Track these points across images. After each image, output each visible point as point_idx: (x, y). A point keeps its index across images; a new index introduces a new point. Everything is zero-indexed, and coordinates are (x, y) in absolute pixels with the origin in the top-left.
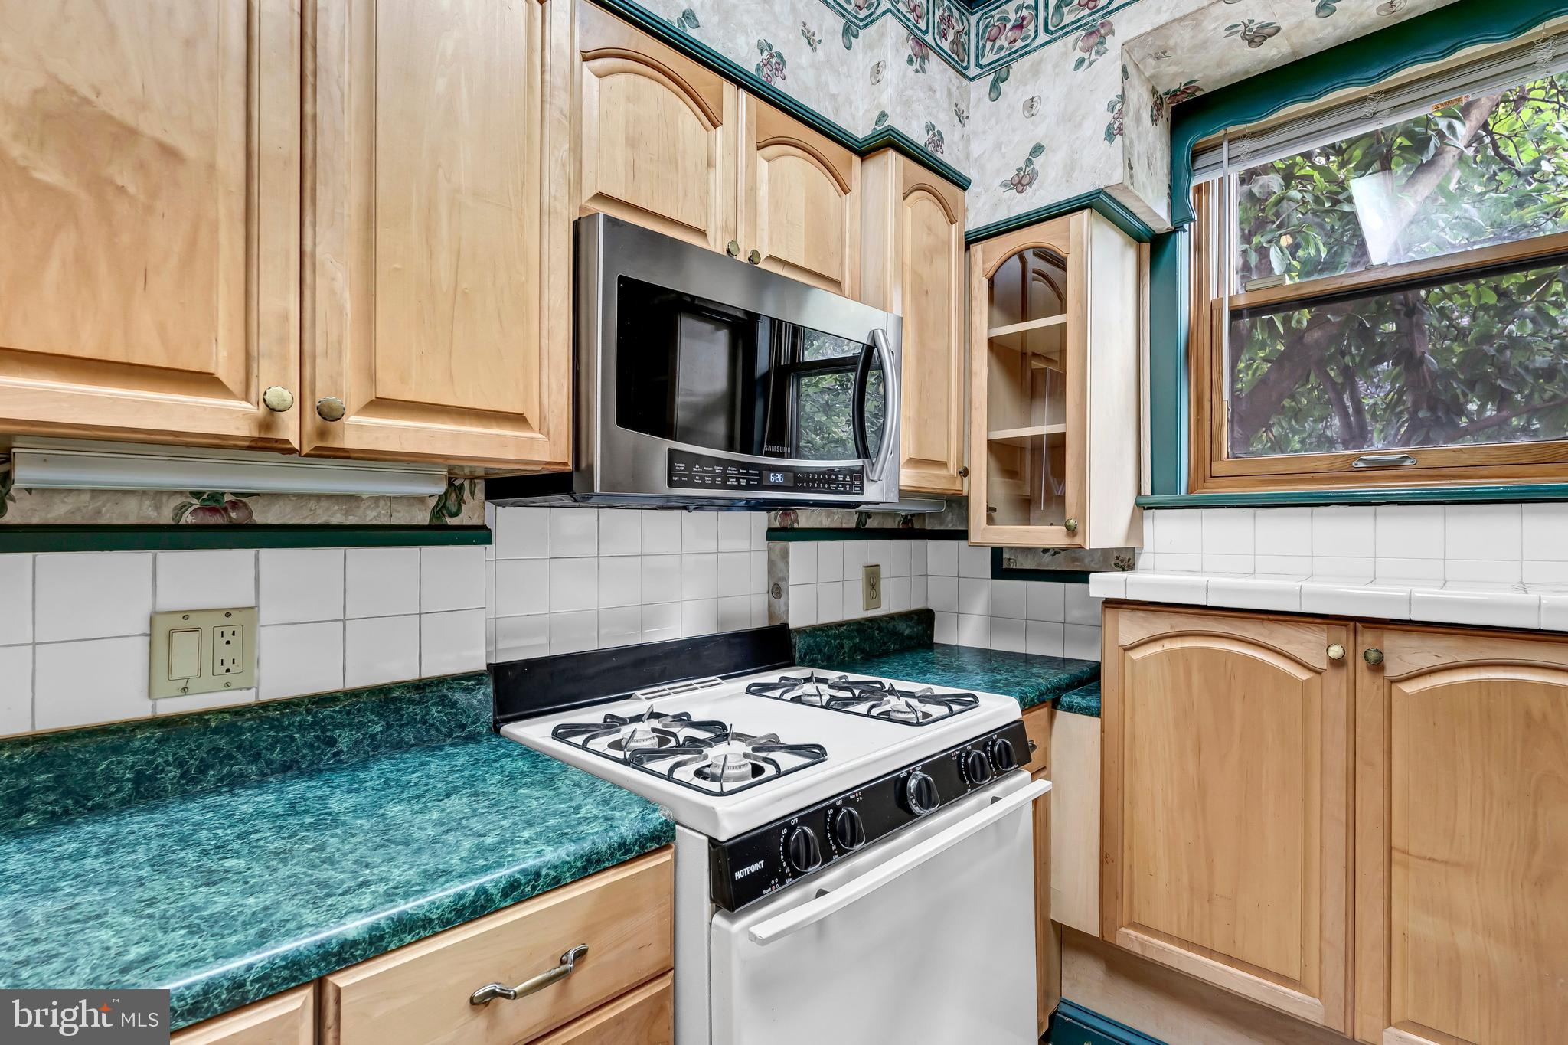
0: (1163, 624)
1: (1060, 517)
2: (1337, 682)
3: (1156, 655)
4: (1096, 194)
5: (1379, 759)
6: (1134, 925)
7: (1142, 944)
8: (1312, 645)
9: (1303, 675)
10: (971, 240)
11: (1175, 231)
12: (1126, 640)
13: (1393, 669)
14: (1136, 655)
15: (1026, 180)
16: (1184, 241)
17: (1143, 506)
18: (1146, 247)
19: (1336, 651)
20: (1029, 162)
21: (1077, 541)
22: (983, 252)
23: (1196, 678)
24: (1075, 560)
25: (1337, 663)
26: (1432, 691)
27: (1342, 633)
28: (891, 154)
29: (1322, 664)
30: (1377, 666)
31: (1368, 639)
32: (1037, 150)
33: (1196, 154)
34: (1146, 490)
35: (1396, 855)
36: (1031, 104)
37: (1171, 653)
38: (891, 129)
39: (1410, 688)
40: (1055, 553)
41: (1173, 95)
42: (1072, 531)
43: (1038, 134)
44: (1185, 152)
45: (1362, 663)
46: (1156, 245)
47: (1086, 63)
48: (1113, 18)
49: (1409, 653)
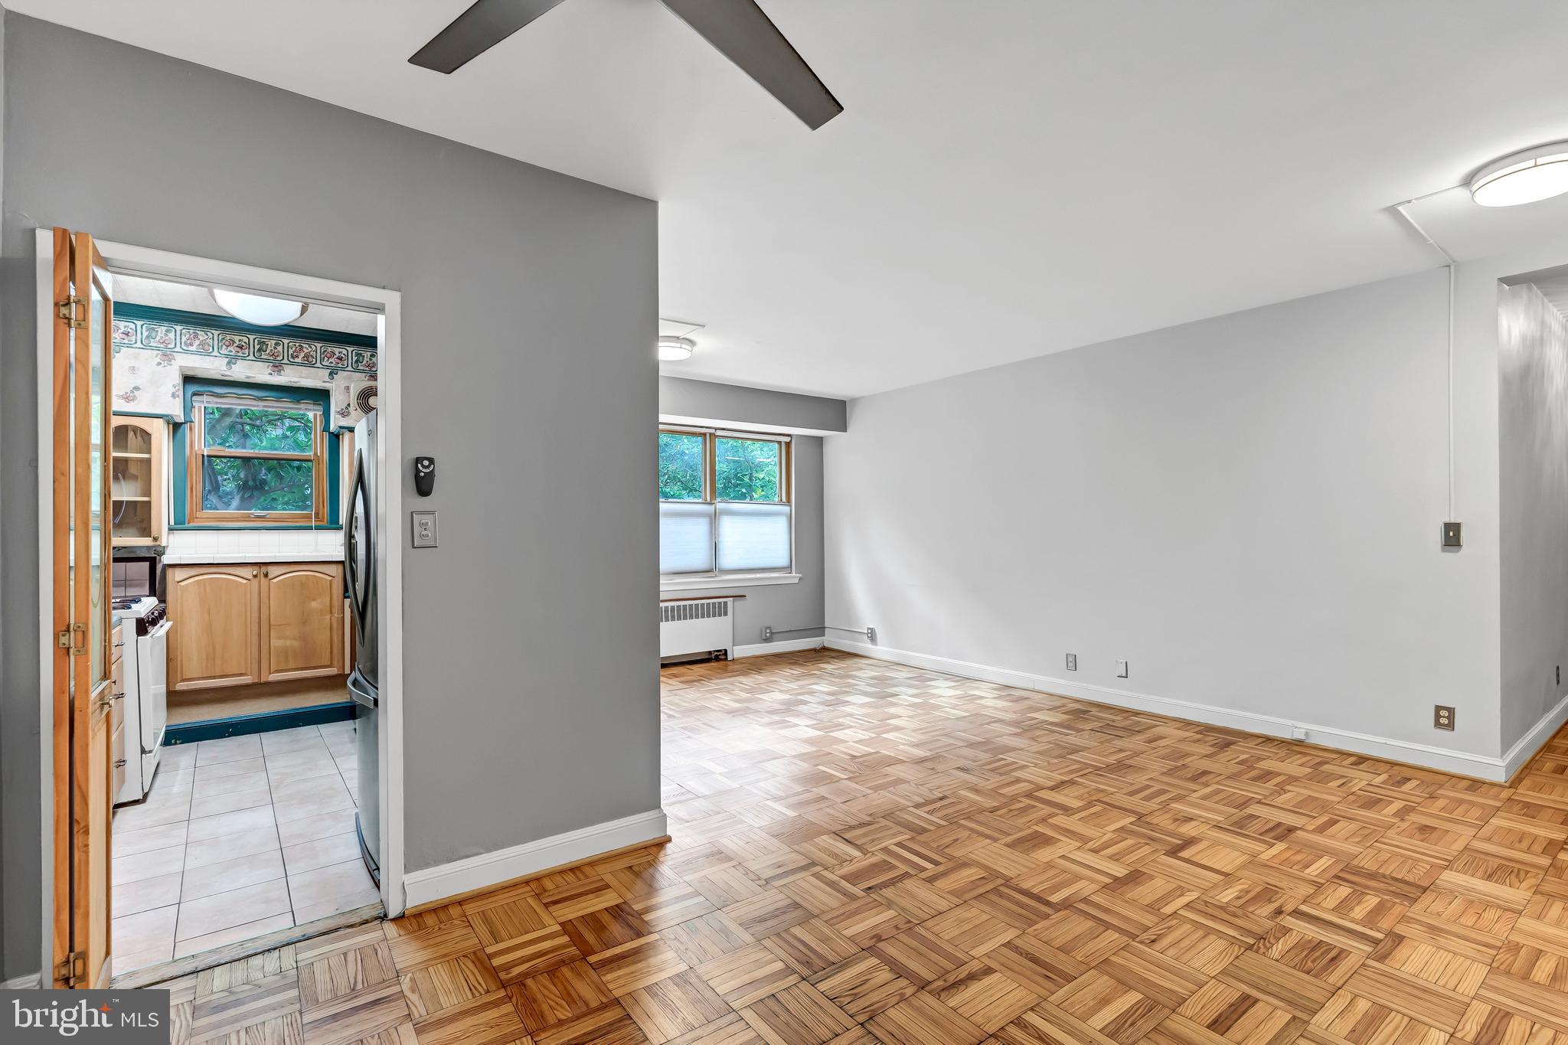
0: (194, 572)
1: (149, 535)
2: (255, 582)
3: (190, 583)
4: (167, 416)
5: (267, 601)
6: (183, 680)
7: (187, 685)
8: (247, 572)
9: (245, 581)
11: (185, 423)
12: (177, 579)
13: (270, 576)
14: (182, 584)
15: (130, 398)
16: (186, 427)
17: (171, 529)
18: (171, 426)
19: (255, 573)
20: (132, 392)
21: (158, 543)
23: (207, 588)
24: (143, 552)
25: (255, 576)
26: (280, 580)
27: (256, 567)
29: (251, 577)
30: (266, 575)
31: (264, 569)
32: (137, 388)
33: (194, 394)
34: (172, 522)
35: (272, 627)
36: (133, 369)
37: (198, 581)
39: (274, 581)
40: (119, 550)
41: (186, 374)
42: (155, 539)
43: (138, 383)
44: (189, 393)
45: (262, 575)
46: (176, 427)
47: (162, 365)
48: (174, 354)
49: (273, 571)
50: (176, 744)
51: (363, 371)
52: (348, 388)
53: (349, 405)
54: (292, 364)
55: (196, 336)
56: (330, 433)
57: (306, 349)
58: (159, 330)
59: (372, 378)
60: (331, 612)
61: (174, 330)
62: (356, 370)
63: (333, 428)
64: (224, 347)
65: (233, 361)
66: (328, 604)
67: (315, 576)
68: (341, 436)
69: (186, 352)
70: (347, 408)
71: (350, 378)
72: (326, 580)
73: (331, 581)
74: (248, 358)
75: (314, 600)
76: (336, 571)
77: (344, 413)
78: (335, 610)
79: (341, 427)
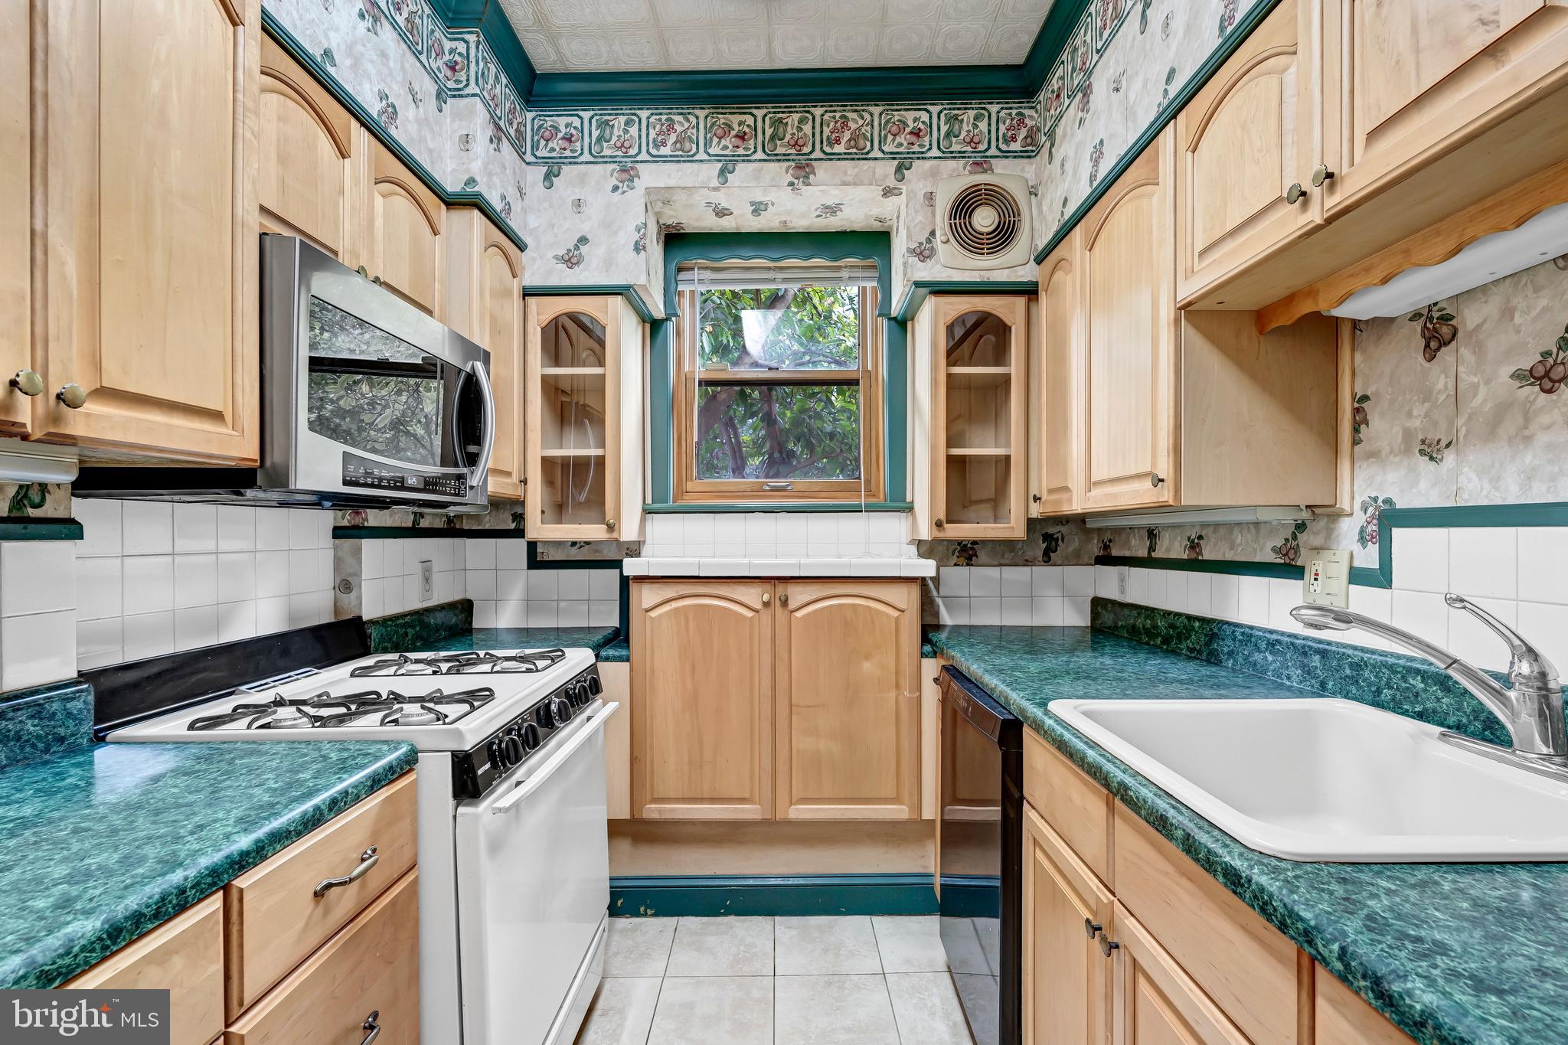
0: (670, 591)
1: (602, 520)
2: (766, 615)
3: (666, 613)
4: (628, 288)
5: (785, 656)
6: (654, 802)
7: (660, 811)
8: (753, 596)
9: (750, 614)
10: (528, 293)
11: (667, 320)
12: (646, 605)
13: (792, 605)
14: (654, 614)
15: (574, 260)
16: (671, 326)
17: (647, 511)
18: (648, 326)
19: (766, 597)
20: (577, 247)
21: (615, 535)
22: (538, 306)
23: (692, 625)
24: (597, 551)
25: (766, 604)
26: (808, 614)
27: (768, 586)
28: (476, 213)
29: (758, 606)
30: (785, 603)
31: (780, 589)
32: (583, 240)
33: (680, 270)
34: (649, 500)
35: (793, 707)
36: (578, 203)
37: (676, 609)
38: (479, 195)
39: (799, 614)
40: (581, 547)
41: (668, 227)
42: (611, 528)
43: (585, 229)
44: (673, 267)
45: (778, 603)
46: (654, 327)
47: (620, 190)
48: (638, 166)
49: (798, 595)
50: (645, 915)
51: (962, 155)
52: (930, 197)
53: (933, 233)
54: (830, 157)
55: (671, 127)
56: (890, 319)
57: (855, 121)
58: (616, 123)
59: (979, 169)
60: (897, 686)
61: (637, 119)
62: (949, 155)
63: (896, 307)
64: (715, 140)
65: (730, 166)
66: (892, 668)
67: (869, 607)
68: (909, 324)
69: (656, 159)
70: (929, 241)
71: (934, 174)
72: (887, 615)
73: (897, 619)
74: (754, 157)
75: (867, 658)
76: (907, 598)
77: (923, 253)
78: (906, 682)
79: (918, 284)
